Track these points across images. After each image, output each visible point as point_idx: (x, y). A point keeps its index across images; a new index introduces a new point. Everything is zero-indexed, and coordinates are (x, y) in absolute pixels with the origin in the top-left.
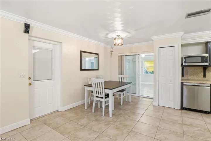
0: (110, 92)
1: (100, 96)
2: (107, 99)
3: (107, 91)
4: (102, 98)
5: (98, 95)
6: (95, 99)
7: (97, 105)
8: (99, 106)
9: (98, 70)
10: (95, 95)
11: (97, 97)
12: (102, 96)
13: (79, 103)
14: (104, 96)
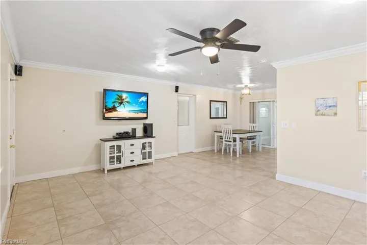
0: (238, 137)
1: (228, 140)
2: (235, 143)
3: (235, 136)
4: (231, 142)
5: (227, 140)
6: (224, 142)
7: (225, 150)
8: (228, 151)
9: (226, 118)
10: (224, 139)
11: (226, 141)
12: (230, 140)
13: (209, 148)
14: (232, 140)
